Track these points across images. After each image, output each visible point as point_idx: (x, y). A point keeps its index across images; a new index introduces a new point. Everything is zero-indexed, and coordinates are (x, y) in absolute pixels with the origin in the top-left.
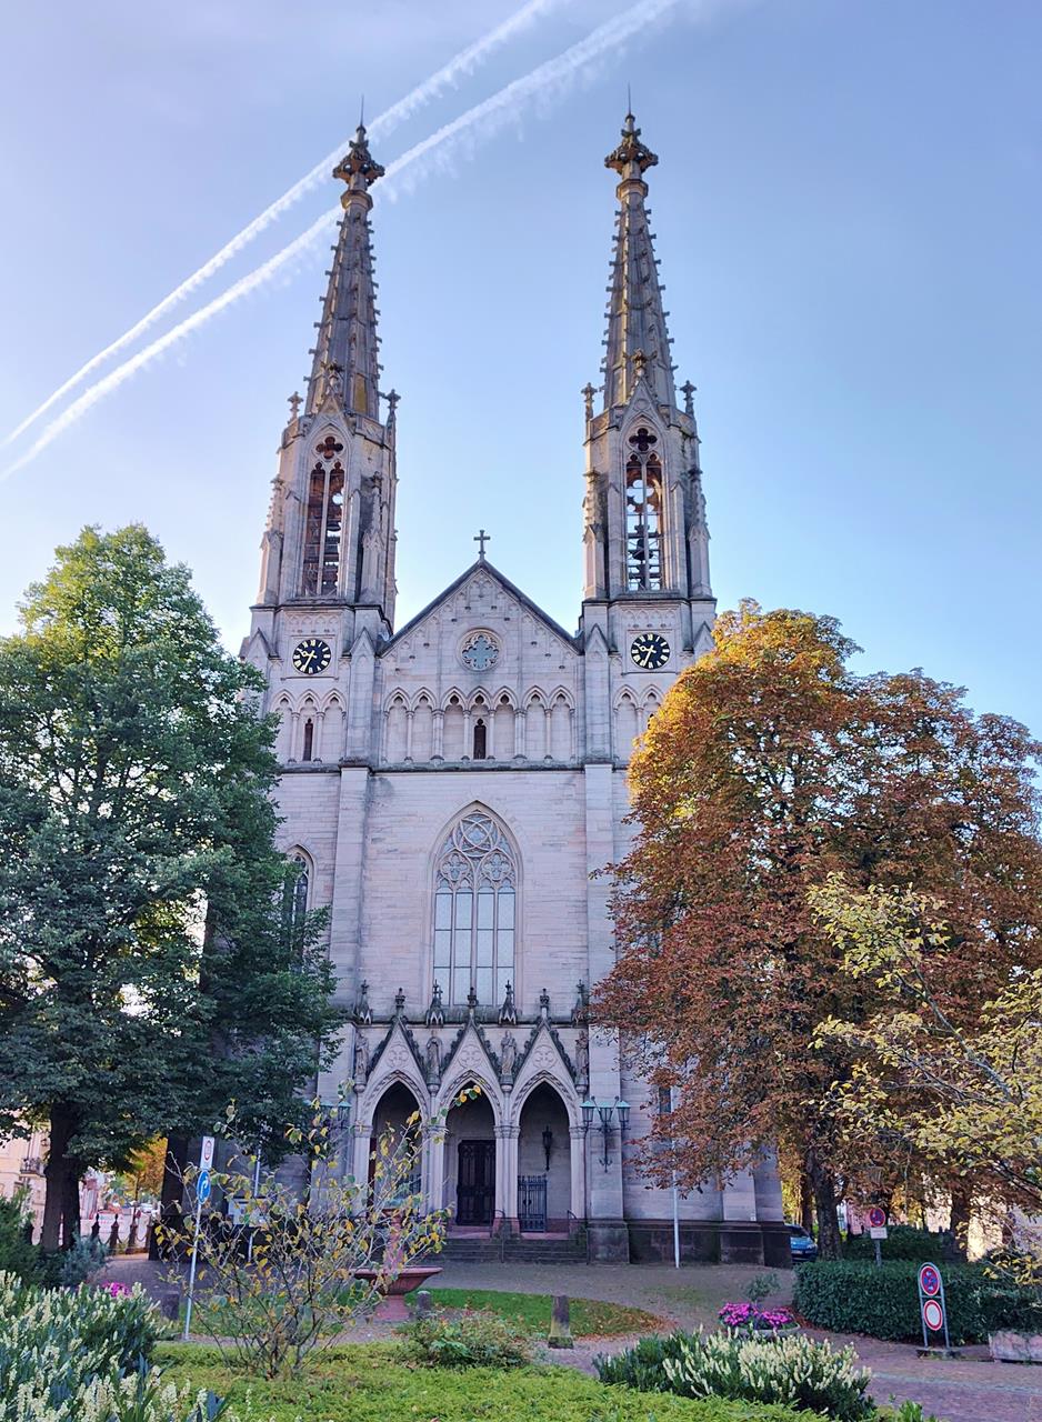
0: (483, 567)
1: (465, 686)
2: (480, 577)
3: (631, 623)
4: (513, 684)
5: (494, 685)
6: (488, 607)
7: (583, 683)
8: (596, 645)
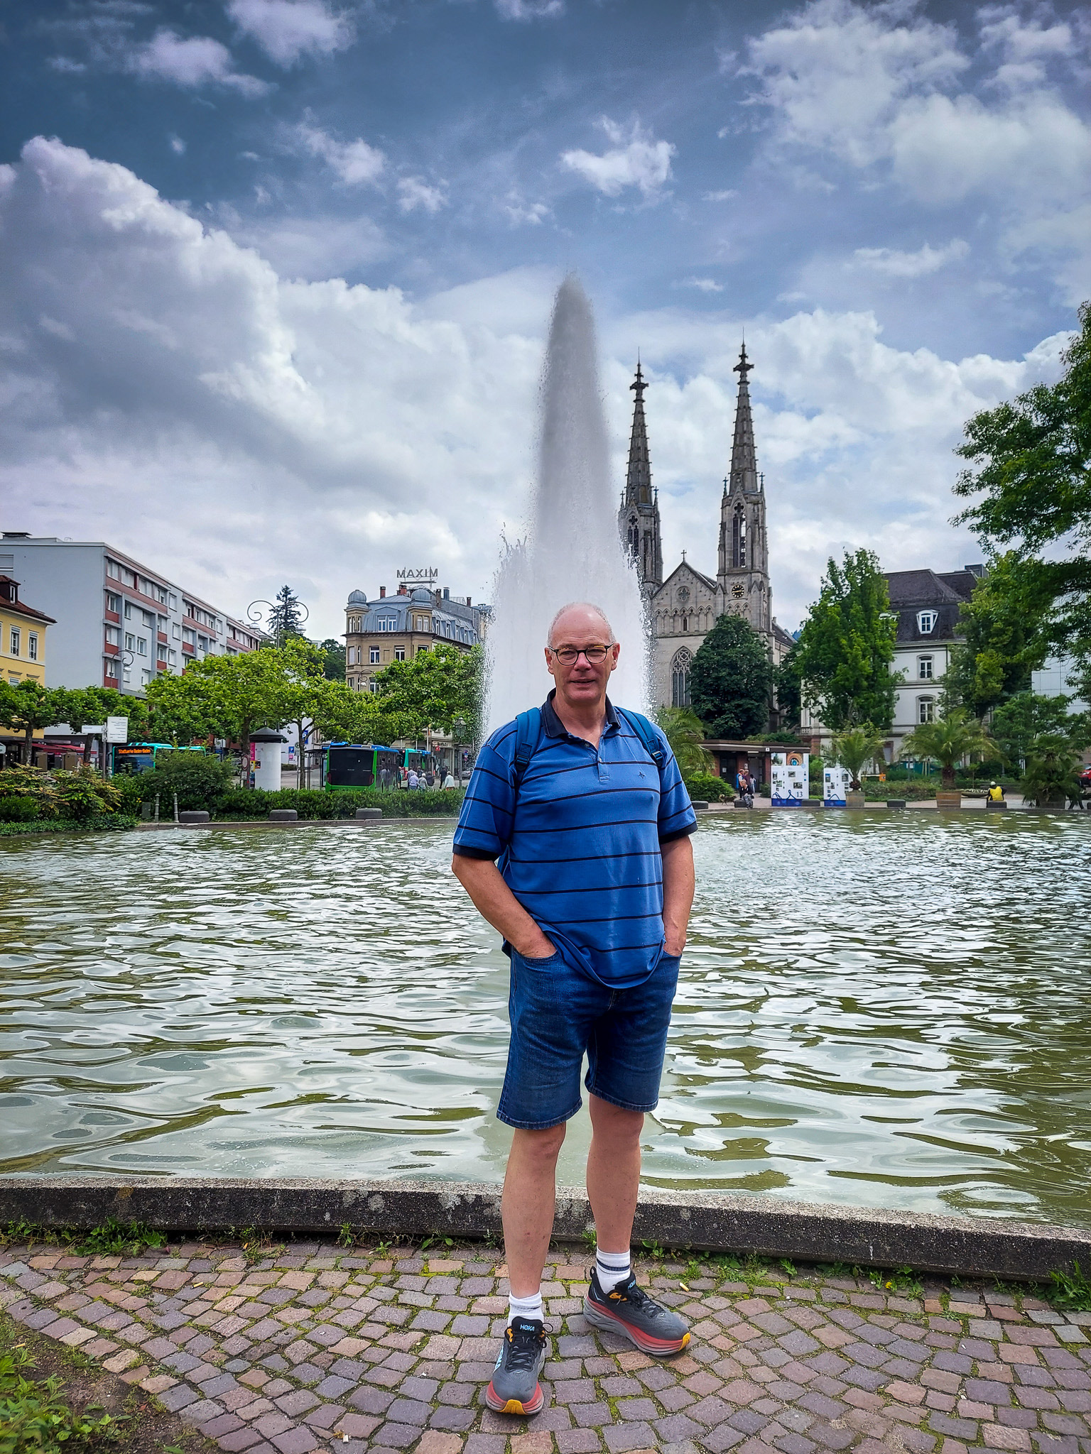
0: (684, 565)
1: (679, 608)
2: (684, 568)
3: (733, 581)
4: (694, 606)
5: (688, 607)
6: (686, 580)
7: (715, 604)
8: (720, 591)
